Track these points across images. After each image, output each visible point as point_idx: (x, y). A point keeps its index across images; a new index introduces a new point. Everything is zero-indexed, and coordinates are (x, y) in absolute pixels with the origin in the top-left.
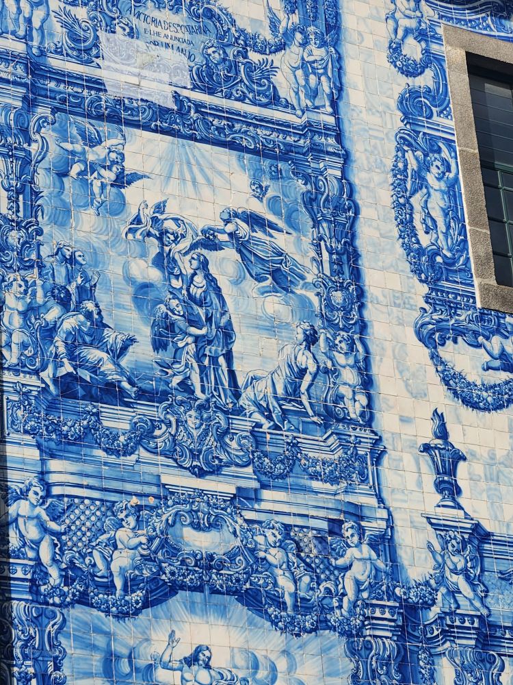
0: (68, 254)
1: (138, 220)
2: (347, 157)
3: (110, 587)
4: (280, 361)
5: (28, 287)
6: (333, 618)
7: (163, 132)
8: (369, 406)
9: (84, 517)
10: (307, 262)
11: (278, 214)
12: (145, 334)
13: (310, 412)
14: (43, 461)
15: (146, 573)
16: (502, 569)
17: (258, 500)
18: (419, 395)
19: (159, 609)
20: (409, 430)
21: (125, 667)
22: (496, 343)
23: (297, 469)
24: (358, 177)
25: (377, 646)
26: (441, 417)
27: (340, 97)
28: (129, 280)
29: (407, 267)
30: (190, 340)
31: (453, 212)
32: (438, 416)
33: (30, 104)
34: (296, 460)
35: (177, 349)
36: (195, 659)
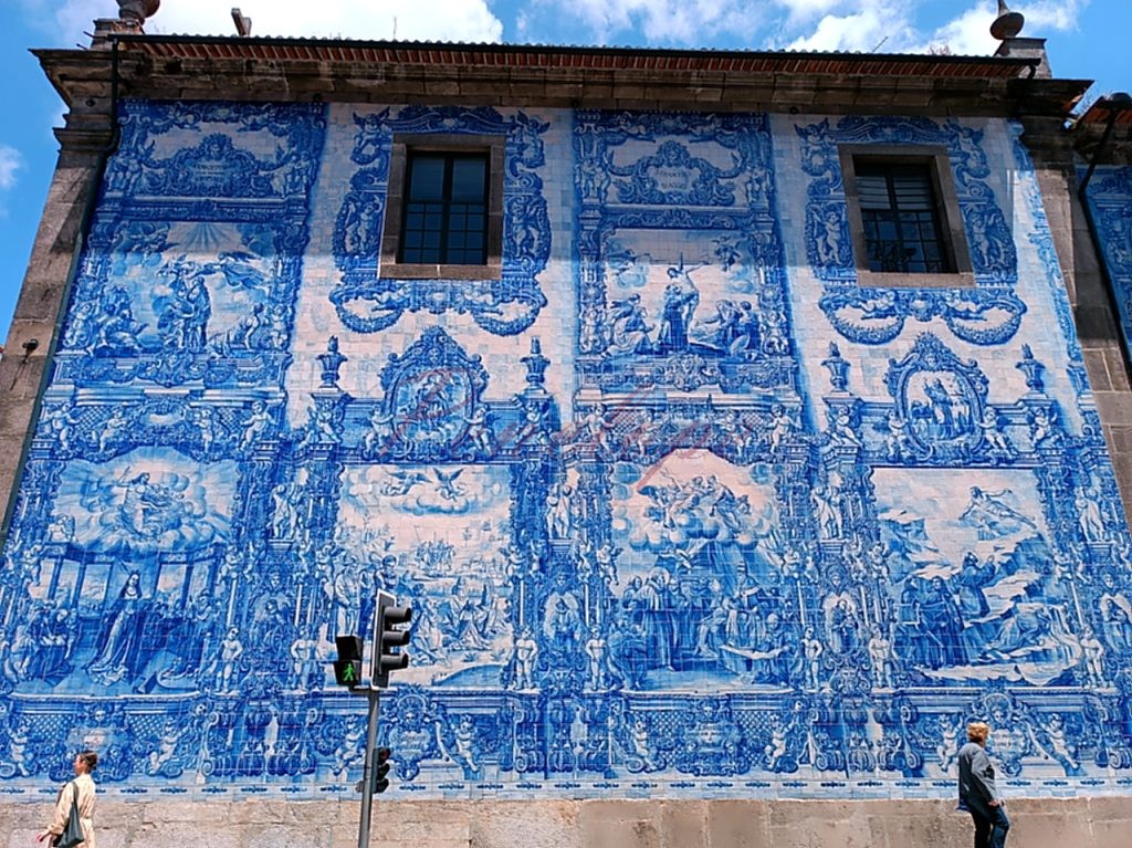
0: (119, 289)
1: (167, 266)
2: (309, 214)
3: (96, 448)
4: (236, 324)
6: (233, 453)
7: (193, 220)
8: (288, 340)
9: (92, 415)
10: (267, 272)
11: (255, 249)
12: (154, 321)
13: (248, 347)
14: (75, 391)
15: (121, 439)
16: (357, 416)
17: (203, 395)
18: (323, 330)
19: (123, 457)
20: (311, 350)
21: (94, 487)
22: (385, 296)
23: (232, 377)
24: (314, 223)
25: (259, 466)
26: (336, 340)
27: (313, 184)
28: (153, 296)
30: (182, 320)
31: (374, 231)
32: (333, 339)
33: (118, 220)
34: (232, 372)
35: (173, 326)
36: (139, 480)
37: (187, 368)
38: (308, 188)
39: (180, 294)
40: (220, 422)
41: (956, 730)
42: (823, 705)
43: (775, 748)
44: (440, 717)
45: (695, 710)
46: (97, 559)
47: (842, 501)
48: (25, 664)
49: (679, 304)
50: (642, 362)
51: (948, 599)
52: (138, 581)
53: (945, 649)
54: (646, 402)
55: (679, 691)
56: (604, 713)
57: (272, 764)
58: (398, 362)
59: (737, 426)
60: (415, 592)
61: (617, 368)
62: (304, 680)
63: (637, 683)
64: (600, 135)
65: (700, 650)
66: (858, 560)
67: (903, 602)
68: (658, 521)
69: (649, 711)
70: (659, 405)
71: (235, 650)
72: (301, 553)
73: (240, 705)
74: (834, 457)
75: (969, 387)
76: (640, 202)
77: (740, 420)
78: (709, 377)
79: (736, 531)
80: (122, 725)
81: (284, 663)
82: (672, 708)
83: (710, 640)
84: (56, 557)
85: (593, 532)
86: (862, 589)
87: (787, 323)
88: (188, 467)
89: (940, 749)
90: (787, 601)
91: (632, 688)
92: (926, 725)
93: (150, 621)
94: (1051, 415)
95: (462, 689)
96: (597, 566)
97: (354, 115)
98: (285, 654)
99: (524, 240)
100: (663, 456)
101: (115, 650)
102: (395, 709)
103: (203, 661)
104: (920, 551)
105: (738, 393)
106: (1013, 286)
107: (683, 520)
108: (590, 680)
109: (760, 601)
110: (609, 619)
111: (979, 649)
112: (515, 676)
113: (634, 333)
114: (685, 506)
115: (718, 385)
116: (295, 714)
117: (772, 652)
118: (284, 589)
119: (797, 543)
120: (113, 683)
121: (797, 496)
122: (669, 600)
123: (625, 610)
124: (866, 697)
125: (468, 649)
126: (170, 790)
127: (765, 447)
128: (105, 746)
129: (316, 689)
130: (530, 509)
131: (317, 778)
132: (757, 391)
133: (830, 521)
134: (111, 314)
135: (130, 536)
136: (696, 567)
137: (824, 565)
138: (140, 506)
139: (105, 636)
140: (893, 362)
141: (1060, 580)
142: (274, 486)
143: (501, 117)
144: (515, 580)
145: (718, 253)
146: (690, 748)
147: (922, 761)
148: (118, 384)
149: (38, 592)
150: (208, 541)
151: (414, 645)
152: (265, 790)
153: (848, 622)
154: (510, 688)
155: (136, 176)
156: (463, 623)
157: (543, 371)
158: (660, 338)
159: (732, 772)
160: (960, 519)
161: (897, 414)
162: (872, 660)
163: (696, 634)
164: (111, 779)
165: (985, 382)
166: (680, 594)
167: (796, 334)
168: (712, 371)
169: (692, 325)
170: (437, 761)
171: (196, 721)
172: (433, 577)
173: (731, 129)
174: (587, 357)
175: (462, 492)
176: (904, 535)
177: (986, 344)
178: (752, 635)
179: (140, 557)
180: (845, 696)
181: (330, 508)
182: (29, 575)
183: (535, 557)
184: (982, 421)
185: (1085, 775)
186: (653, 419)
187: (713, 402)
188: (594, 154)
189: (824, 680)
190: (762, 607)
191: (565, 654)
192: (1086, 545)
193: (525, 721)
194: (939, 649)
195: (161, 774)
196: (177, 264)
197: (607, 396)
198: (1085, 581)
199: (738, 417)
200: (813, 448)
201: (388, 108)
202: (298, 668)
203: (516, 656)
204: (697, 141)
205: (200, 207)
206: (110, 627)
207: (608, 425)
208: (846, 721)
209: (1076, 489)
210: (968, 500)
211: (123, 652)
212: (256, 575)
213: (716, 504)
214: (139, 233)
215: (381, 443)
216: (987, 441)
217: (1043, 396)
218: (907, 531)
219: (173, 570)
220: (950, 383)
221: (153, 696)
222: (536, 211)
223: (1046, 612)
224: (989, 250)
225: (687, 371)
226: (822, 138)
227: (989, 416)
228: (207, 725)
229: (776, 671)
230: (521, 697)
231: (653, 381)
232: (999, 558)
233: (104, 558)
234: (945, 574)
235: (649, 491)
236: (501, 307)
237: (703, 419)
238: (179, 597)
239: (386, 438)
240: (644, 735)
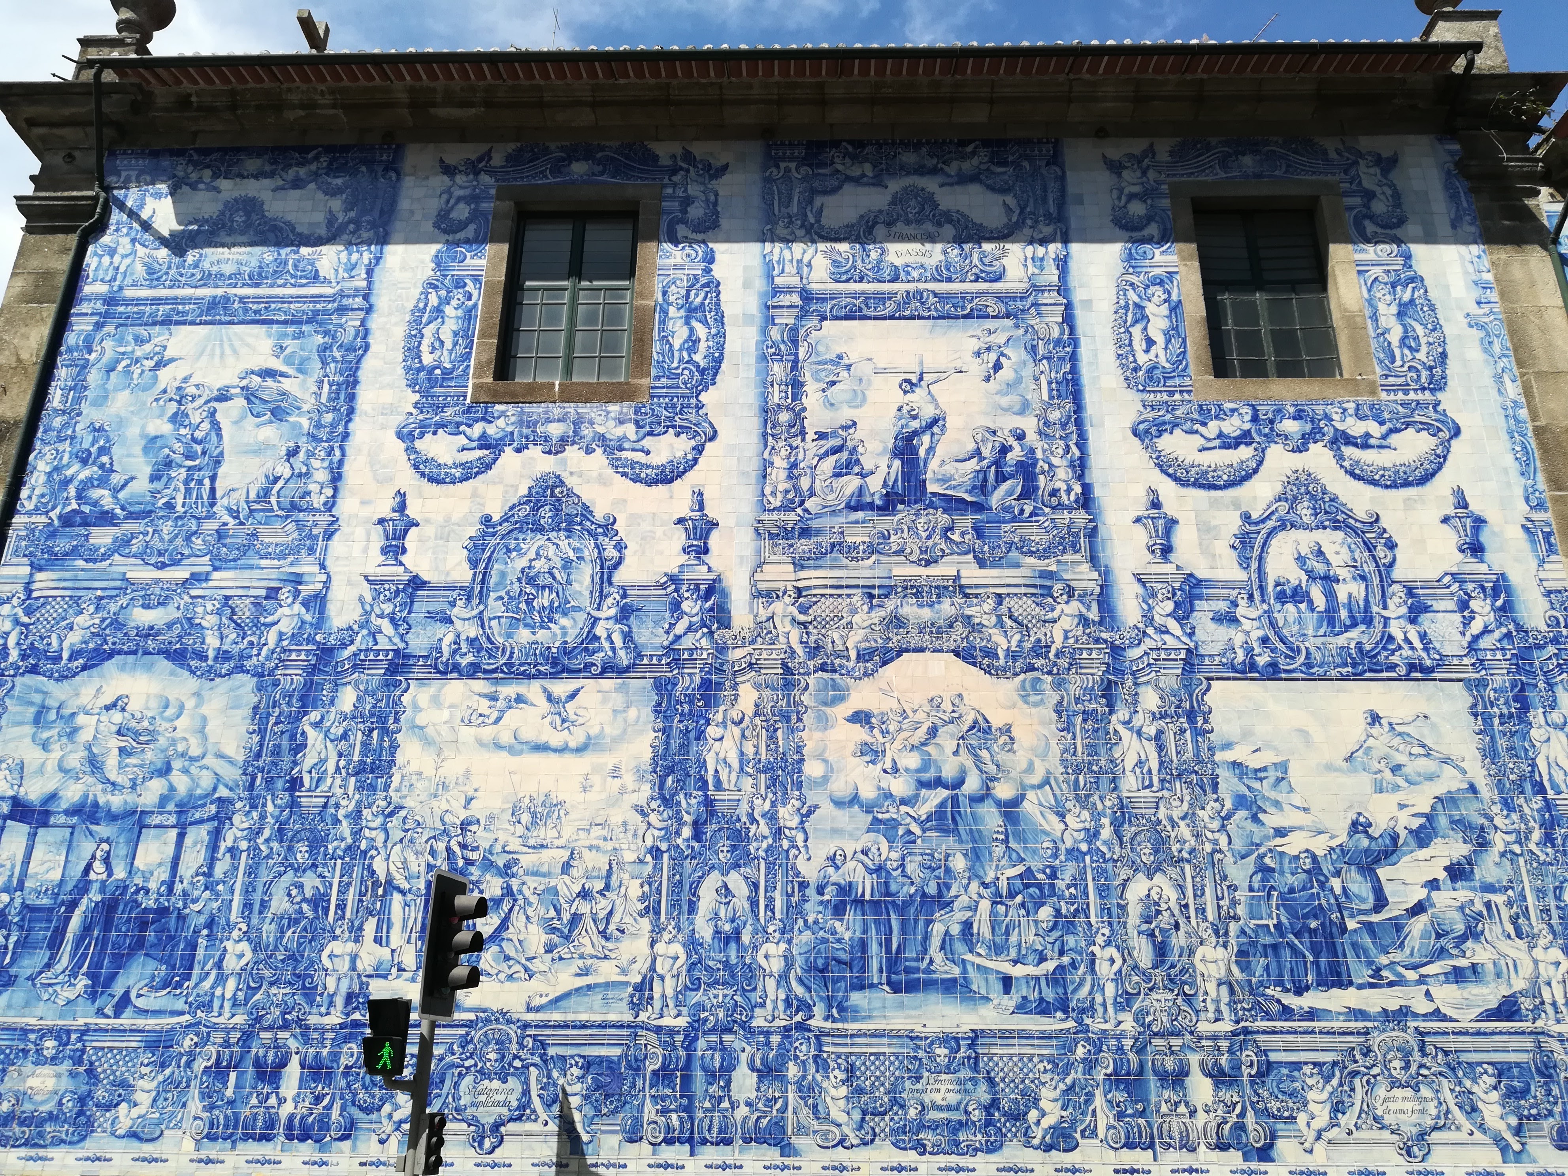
0: (97, 425)
1: (165, 391)
2: (370, 309)
4: (259, 474)
5: (58, 455)
6: (248, 664)
7: (206, 323)
8: (334, 496)
9: (53, 610)
10: (307, 396)
11: (290, 364)
13: (276, 507)
14: (32, 575)
15: (92, 646)
16: (431, 609)
17: (207, 580)
18: (384, 481)
19: (94, 671)
20: (367, 510)
21: (52, 715)
22: (477, 430)
23: (250, 552)
24: (375, 322)
25: (285, 683)
26: (404, 495)
27: (377, 264)
28: (144, 435)
30: (183, 470)
31: (463, 332)
32: (400, 494)
33: (100, 325)
34: (251, 546)
35: (170, 479)
36: (114, 705)
37: (188, 539)
38: (370, 272)
39: (183, 431)
40: (231, 619)
41: (1329, 1088)
42: (1120, 1049)
43: (1043, 1114)
44: (537, 1059)
45: (921, 1054)
46: (52, 820)
47: (1160, 733)
49: (915, 433)
50: (857, 522)
51: (1322, 885)
52: (108, 853)
53: (1316, 963)
54: (861, 582)
55: (899, 1022)
56: (783, 1057)
57: (290, 1126)
58: (494, 526)
59: (999, 617)
60: (506, 871)
61: (819, 532)
62: (339, 1001)
63: (834, 1011)
64: (804, 179)
65: (931, 961)
66: (1182, 824)
67: (1251, 889)
68: (873, 762)
69: (851, 1054)
70: (880, 587)
71: (241, 956)
72: (341, 813)
73: (247, 1036)
74: (1149, 664)
75: (1366, 554)
76: (861, 280)
77: (1004, 609)
78: (957, 544)
79: (993, 779)
80: (79, 1062)
81: (312, 976)
82: (886, 1050)
83: (948, 947)
85: (774, 779)
86: (1187, 867)
87: (1080, 458)
88: (183, 685)
89: (1302, 1118)
90: (1068, 887)
91: (826, 1019)
92: (1280, 1082)
93: (123, 912)
94: (1496, 596)
95: (570, 1017)
96: (778, 832)
97: (441, 161)
98: (312, 963)
99: (685, 342)
100: (885, 663)
101: (73, 956)
102: (471, 1047)
103: (196, 971)
104: (1281, 809)
105: (1001, 566)
106: (1440, 396)
107: (912, 761)
108: (763, 1005)
109: (1027, 886)
110: (795, 910)
111: (1370, 963)
112: (652, 998)
113: (846, 478)
114: (915, 740)
115: (971, 556)
116: (325, 1052)
117: (1043, 965)
118: (314, 866)
119: (1087, 796)
120: (69, 1002)
121: (1089, 725)
122: (886, 883)
123: (821, 898)
124: (1188, 1036)
125: (582, 957)
126: (144, 1160)
128: (56, 1093)
129: (357, 1015)
130: (681, 746)
131: (354, 1148)
132: (1031, 566)
133: (1140, 763)
134: (84, 462)
135: (100, 787)
136: (928, 834)
137: (1128, 831)
138: (115, 743)
139: (59, 934)
140: (1246, 517)
141: (1503, 855)
142: (306, 714)
143: (656, 158)
144: (656, 853)
145: (978, 354)
146: (912, 1113)
147: (1274, 1137)
148: (91, 565)
150: (206, 796)
151: (502, 951)
152: (280, 1162)
153: (1165, 920)
154: (643, 1016)
155: (127, 261)
156: (576, 918)
157: (707, 538)
158: (885, 484)
159: (976, 1150)
160: (1346, 760)
161: (1251, 597)
162: (1199, 978)
163: (926, 937)
164: (63, 1141)
165: (1391, 546)
166: (904, 874)
167: (1094, 476)
168: (963, 534)
169: (933, 465)
170: (528, 1126)
171: (184, 1059)
172: (534, 847)
173: (1003, 163)
174: (775, 516)
175: (581, 720)
176: (1256, 785)
177: (1394, 485)
178: (1013, 938)
179: (113, 817)
180: (1156, 1034)
181: (386, 744)
183: (687, 818)
184: (1385, 607)
185: (1535, 1161)
186: (871, 608)
187: (964, 582)
188: (794, 208)
189: (1123, 1010)
190: (1031, 896)
191: (727, 964)
192: (1546, 800)
193: (664, 1067)
194: (1305, 963)
195: (133, 1135)
196: (179, 389)
197: (802, 574)
198: (1543, 857)
199: (1000, 603)
200: (1116, 651)
201: (490, 150)
203: (653, 968)
204: (951, 185)
205: (214, 304)
206: (68, 919)
207: (802, 618)
208: (1156, 1073)
209: (1532, 713)
210: (1358, 728)
211: (84, 956)
212: (275, 845)
213: (962, 737)
214: (128, 343)
215: (464, 647)
216: (1391, 639)
217: (1483, 568)
218: (1261, 779)
219: (157, 837)
220: (1337, 547)
222: (705, 298)
223: (1479, 906)
224: (1403, 341)
225: (924, 535)
226: (1144, 173)
227: (1396, 600)
228: (200, 1065)
229: (1050, 995)
230: (658, 1030)
231: (872, 550)
232: (1406, 821)
233: (62, 819)
234: (1319, 845)
235: (861, 718)
236: (648, 442)
237: (947, 608)
238: (165, 876)
239: (472, 641)
240: (843, 1091)
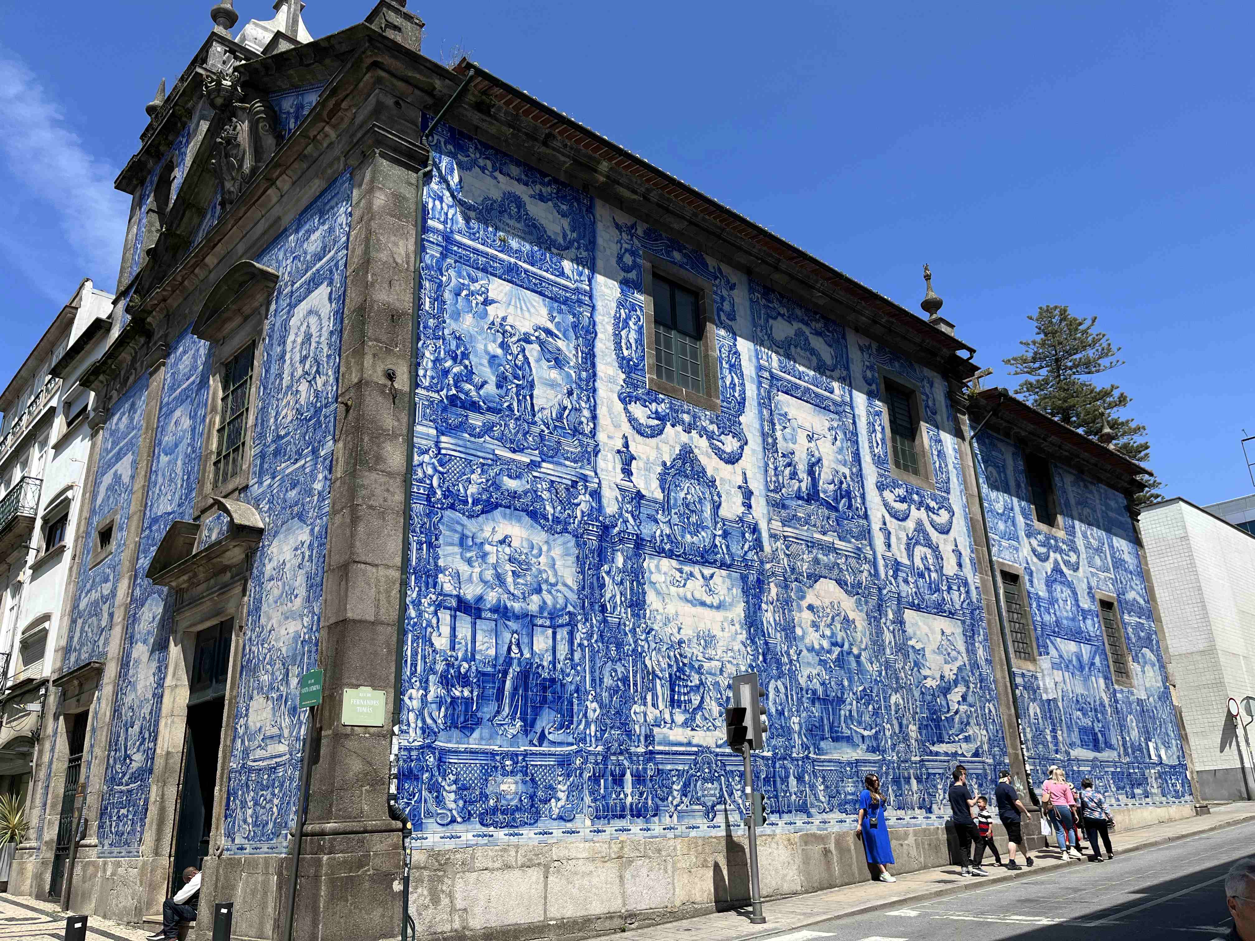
0: (458, 335)
1: (493, 323)
2: (593, 307)
3: (466, 502)
4: (555, 401)
5: (437, 349)
6: (571, 528)
7: (508, 281)
8: (594, 428)
9: (456, 466)
10: (571, 356)
11: (559, 330)
12: (492, 380)
13: (567, 428)
14: (438, 437)
15: (484, 497)
16: (648, 513)
17: (540, 467)
18: (617, 426)
19: (489, 515)
20: (611, 443)
21: (470, 543)
22: (654, 406)
23: (559, 454)
24: (598, 318)
25: (589, 544)
26: (627, 438)
27: (592, 280)
28: (487, 352)
29: (617, 365)
30: (514, 386)
31: (639, 341)
32: (625, 437)
33: (444, 256)
34: (559, 450)
35: (508, 389)
36: (504, 541)
37: (525, 436)
38: (590, 282)
39: (509, 357)
40: (556, 496)
42: (894, 767)
44: (723, 772)
45: (843, 770)
46: (483, 615)
47: (894, 630)
48: (442, 714)
49: (814, 464)
51: (935, 701)
52: (518, 640)
53: (936, 733)
54: (804, 538)
55: (835, 756)
56: (803, 771)
57: (631, 809)
58: (668, 469)
59: (847, 566)
60: (699, 671)
61: (788, 507)
62: (642, 739)
63: (816, 750)
64: (764, 306)
65: (842, 728)
66: (902, 671)
67: (920, 701)
68: (817, 631)
69: (823, 770)
70: (810, 542)
71: (595, 710)
72: (627, 628)
73: (605, 758)
74: (889, 598)
75: (937, 561)
76: (791, 375)
77: (848, 562)
78: (832, 526)
79: (852, 644)
80: (526, 774)
81: (628, 725)
82: (833, 768)
83: (846, 721)
84: (450, 609)
85: (786, 634)
86: (904, 690)
87: (863, 494)
88: (540, 537)
89: (937, 796)
90: (876, 696)
92: (932, 781)
93: (533, 679)
94: (965, 586)
96: (791, 661)
97: (614, 218)
98: (627, 717)
99: (731, 383)
100: (815, 582)
101: (511, 706)
102: (698, 766)
103: (575, 719)
104: (924, 668)
105: (845, 541)
106: (949, 496)
107: (828, 633)
108: (795, 747)
109: (865, 695)
110: (800, 700)
111: (948, 733)
113: (794, 481)
114: (828, 622)
115: (837, 533)
116: (640, 768)
117: (872, 731)
118: (620, 659)
119: (877, 656)
120: (513, 736)
121: (875, 623)
122: (826, 691)
124: (910, 762)
126: (568, 832)
127: (860, 584)
128: (517, 794)
129: (651, 748)
130: (753, 612)
131: (660, 820)
132: (854, 543)
133: (890, 643)
134: (455, 360)
135: (506, 596)
136: (836, 668)
137: (889, 673)
138: (508, 567)
139: (501, 691)
140: (908, 536)
141: (972, 692)
142: (602, 565)
143: (707, 265)
144: (752, 667)
145: (829, 429)
146: (843, 796)
147: (932, 803)
148: (473, 439)
149: (441, 642)
150: (563, 609)
151: (703, 714)
152: (630, 830)
153: (901, 713)
154: (757, 752)
157: (750, 499)
158: (807, 489)
160: (937, 649)
161: (911, 573)
162: (910, 738)
163: (840, 716)
164: (526, 823)
165: (942, 559)
166: (831, 686)
167: (868, 504)
168: (833, 522)
169: (821, 483)
170: (725, 806)
171: (578, 772)
172: (708, 659)
173: (829, 330)
174: (772, 494)
175: (716, 591)
176: (918, 657)
177: (941, 533)
178: (863, 719)
179: (517, 617)
180: (902, 762)
181: (640, 591)
182: (429, 624)
183: (760, 650)
184: (942, 585)
186: (808, 552)
187: (835, 546)
188: (762, 322)
189: (893, 751)
190: (866, 700)
191: (781, 727)
192: (979, 671)
193: (767, 777)
194: (934, 733)
195: (561, 818)
196: (501, 324)
197: (786, 529)
198: (980, 694)
199: (847, 559)
200: (880, 589)
201: (636, 223)
202: (637, 727)
204: (813, 334)
205: (511, 268)
206: (504, 682)
207: (787, 552)
208: (903, 778)
209: (975, 636)
210: (939, 636)
211: (517, 706)
212: (600, 644)
213: (842, 623)
214: (464, 278)
215: (665, 539)
216: (944, 599)
217: (962, 574)
218: (919, 654)
219: (543, 633)
220: (930, 556)
221: (544, 749)
222: (735, 361)
223: (969, 712)
225: (821, 519)
226: (869, 356)
227: (944, 582)
228: (586, 775)
229: (874, 744)
230: (763, 758)
231: (806, 522)
232: (952, 676)
233: (489, 615)
234: (934, 684)
235: (810, 608)
236: (723, 437)
237: (832, 557)
238: (550, 658)
239: (668, 536)
240: (822, 787)
